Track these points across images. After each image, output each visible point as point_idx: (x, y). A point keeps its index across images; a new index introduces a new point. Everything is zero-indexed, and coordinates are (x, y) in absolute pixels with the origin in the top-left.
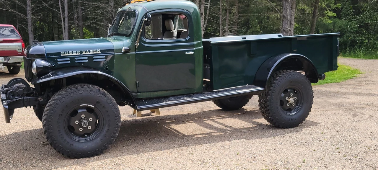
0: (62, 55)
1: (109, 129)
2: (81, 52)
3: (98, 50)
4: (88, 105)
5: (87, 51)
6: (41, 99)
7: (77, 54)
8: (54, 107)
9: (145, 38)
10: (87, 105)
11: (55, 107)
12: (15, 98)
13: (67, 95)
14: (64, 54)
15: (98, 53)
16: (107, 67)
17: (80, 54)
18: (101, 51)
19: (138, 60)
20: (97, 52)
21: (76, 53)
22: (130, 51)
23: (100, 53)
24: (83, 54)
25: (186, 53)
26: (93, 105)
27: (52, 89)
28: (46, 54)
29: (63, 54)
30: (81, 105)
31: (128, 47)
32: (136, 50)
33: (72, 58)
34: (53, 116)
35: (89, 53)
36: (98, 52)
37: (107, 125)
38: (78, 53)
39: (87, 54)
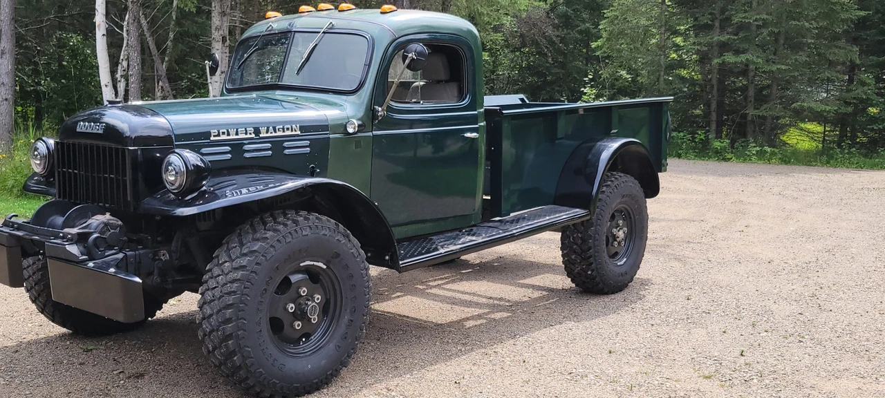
0: (212, 138)
1: (352, 321)
2: (257, 131)
3: (294, 126)
4: (315, 263)
5: (271, 128)
6: (163, 255)
7: (248, 136)
8: (252, 272)
10: (312, 263)
11: (255, 272)
12: (106, 254)
13: (278, 240)
14: (219, 135)
15: (294, 133)
16: (314, 168)
17: (253, 136)
18: (302, 128)
19: (377, 150)
20: (292, 131)
21: (246, 134)
23: (299, 133)
24: (261, 136)
25: (466, 135)
26: (325, 262)
28: (173, 136)
29: (214, 136)
30: (302, 265)
32: (374, 128)
33: (237, 147)
34: (248, 296)
35: (274, 134)
36: (295, 131)
37: (348, 311)
38: (250, 134)
39: (269, 135)
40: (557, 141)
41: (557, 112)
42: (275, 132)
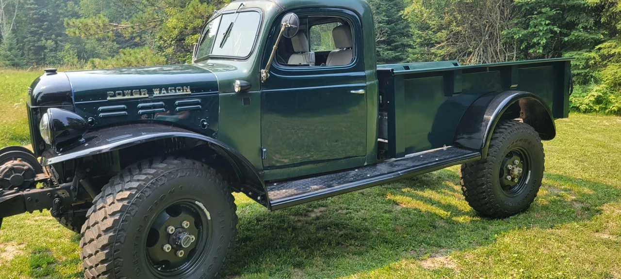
2: (150, 92)
3: (185, 87)
5: (164, 89)
6: (63, 194)
7: (142, 96)
9: (278, 64)
14: (114, 96)
15: (185, 93)
16: (204, 121)
17: (147, 96)
18: (192, 89)
20: (183, 91)
21: (140, 94)
22: (250, 90)
23: (190, 93)
24: (154, 96)
25: (353, 92)
27: (88, 170)
28: (73, 98)
29: (111, 97)
31: (246, 81)
32: (262, 87)
33: (132, 105)
35: (166, 94)
36: (186, 91)
38: (144, 94)
39: (162, 95)
40: (453, 95)
41: (453, 71)
42: (168, 92)
